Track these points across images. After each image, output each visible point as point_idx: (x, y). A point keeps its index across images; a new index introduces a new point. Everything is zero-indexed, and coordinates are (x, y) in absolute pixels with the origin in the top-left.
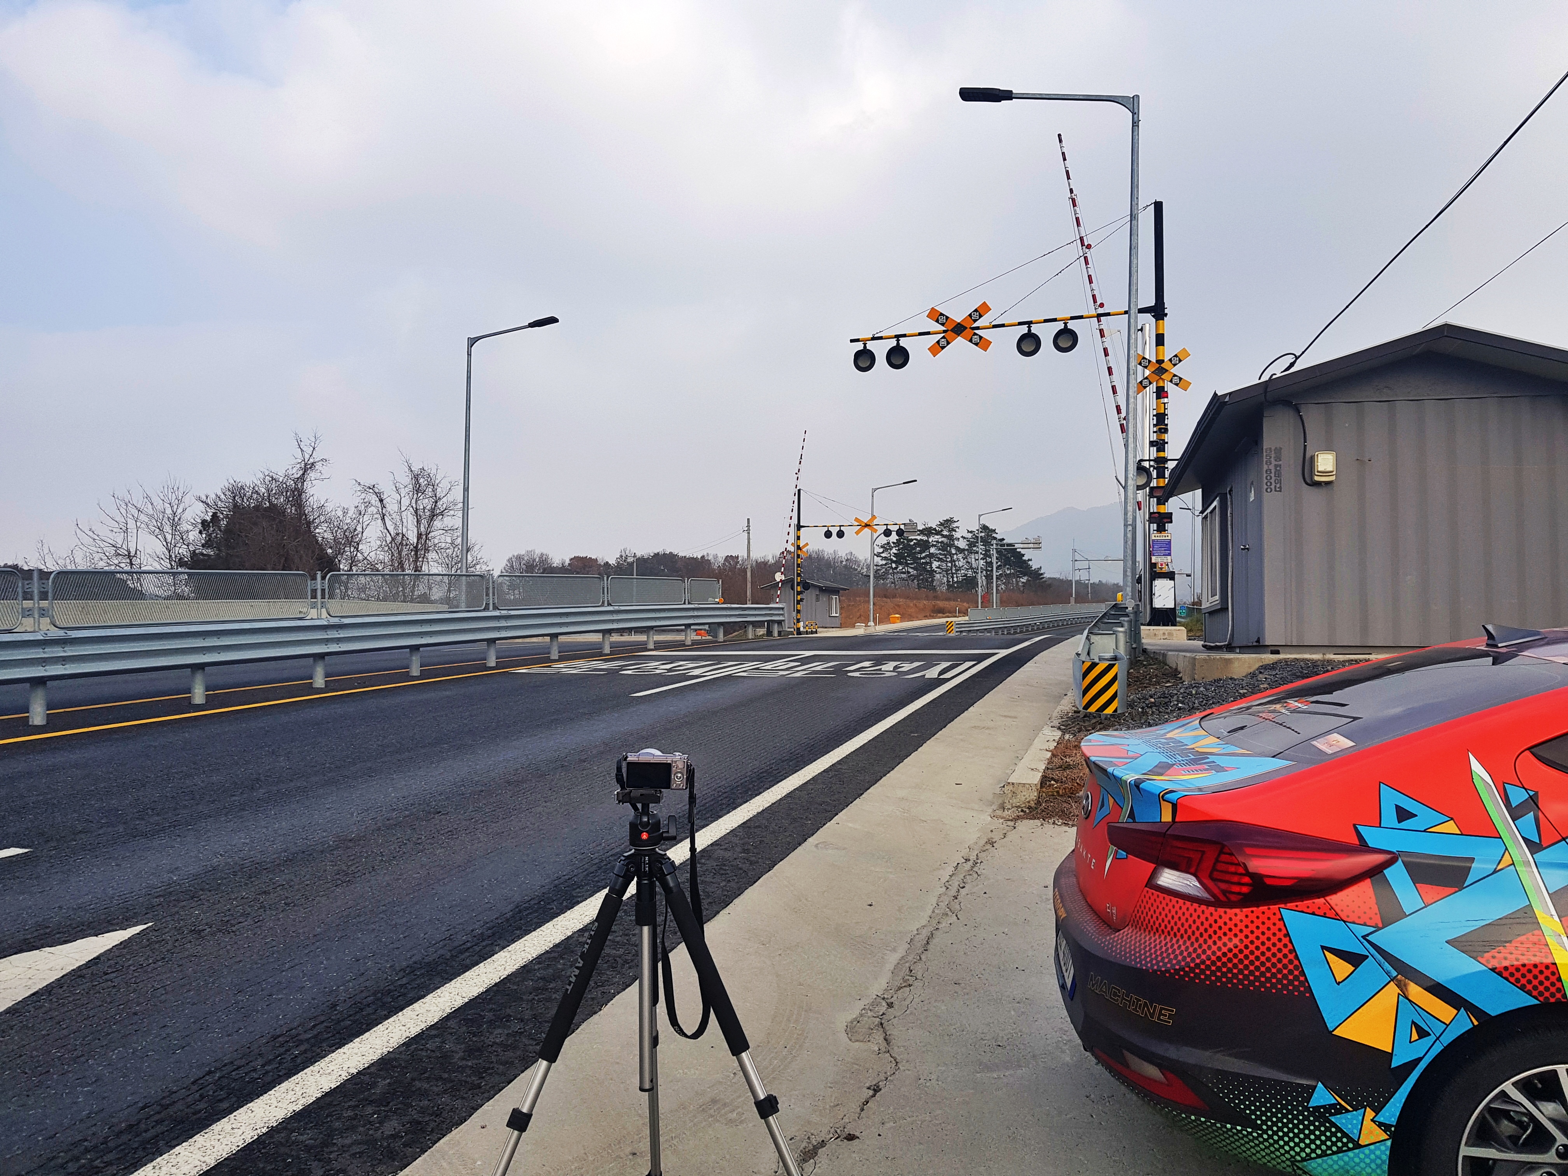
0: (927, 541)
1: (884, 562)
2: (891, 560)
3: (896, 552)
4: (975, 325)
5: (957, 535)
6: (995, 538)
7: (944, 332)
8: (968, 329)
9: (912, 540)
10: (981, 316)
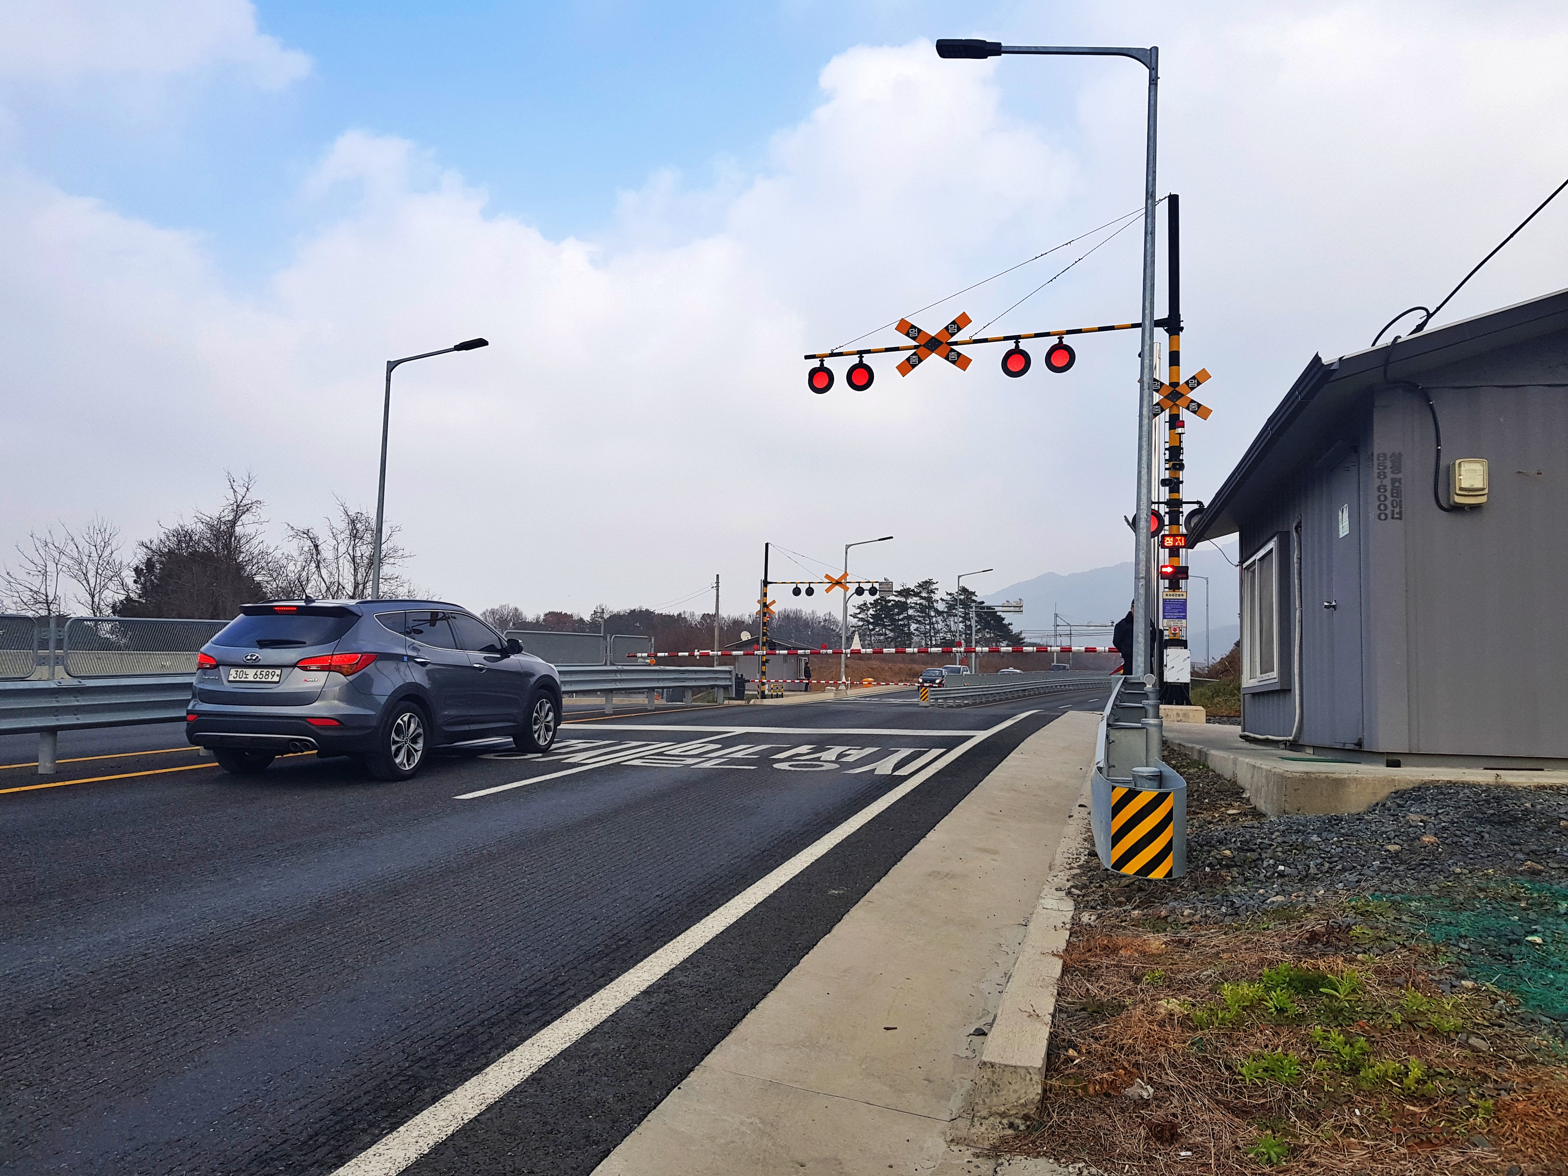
0: (906, 603)
1: (861, 623)
2: (868, 621)
3: (873, 613)
4: (952, 340)
5: (936, 597)
6: (975, 601)
7: (916, 347)
8: (944, 345)
9: (890, 601)
10: (959, 329)
